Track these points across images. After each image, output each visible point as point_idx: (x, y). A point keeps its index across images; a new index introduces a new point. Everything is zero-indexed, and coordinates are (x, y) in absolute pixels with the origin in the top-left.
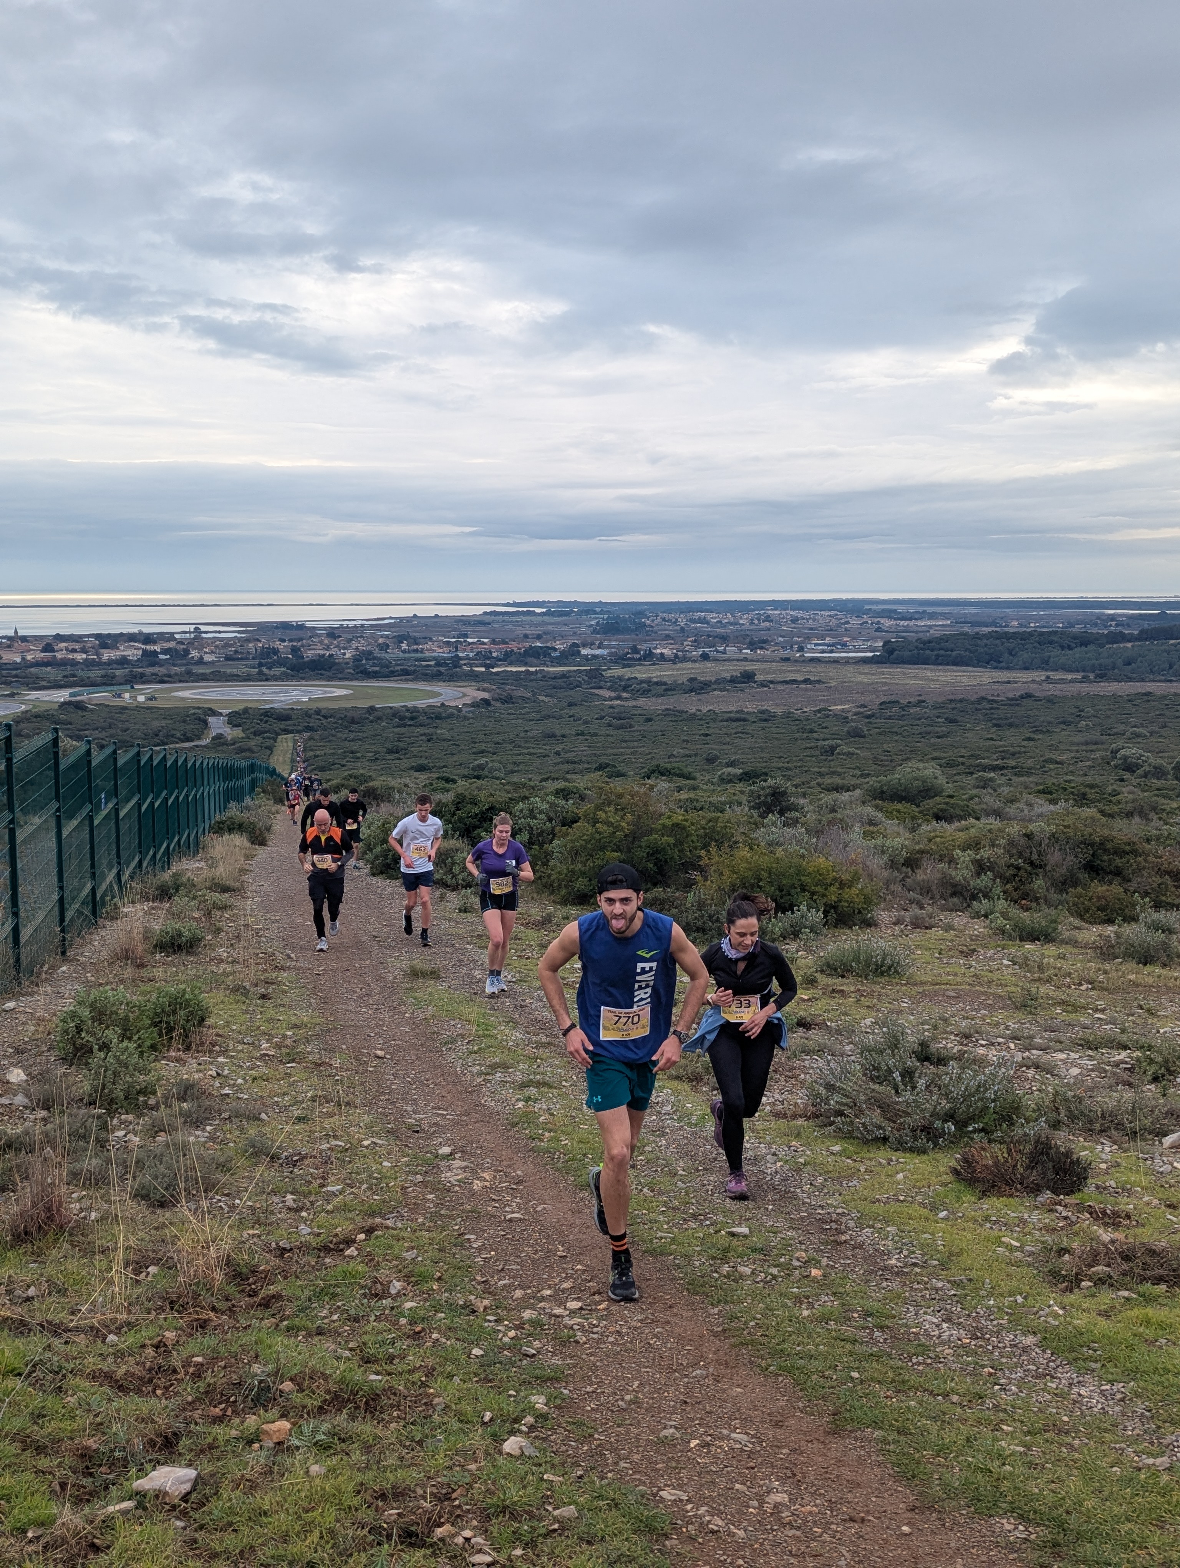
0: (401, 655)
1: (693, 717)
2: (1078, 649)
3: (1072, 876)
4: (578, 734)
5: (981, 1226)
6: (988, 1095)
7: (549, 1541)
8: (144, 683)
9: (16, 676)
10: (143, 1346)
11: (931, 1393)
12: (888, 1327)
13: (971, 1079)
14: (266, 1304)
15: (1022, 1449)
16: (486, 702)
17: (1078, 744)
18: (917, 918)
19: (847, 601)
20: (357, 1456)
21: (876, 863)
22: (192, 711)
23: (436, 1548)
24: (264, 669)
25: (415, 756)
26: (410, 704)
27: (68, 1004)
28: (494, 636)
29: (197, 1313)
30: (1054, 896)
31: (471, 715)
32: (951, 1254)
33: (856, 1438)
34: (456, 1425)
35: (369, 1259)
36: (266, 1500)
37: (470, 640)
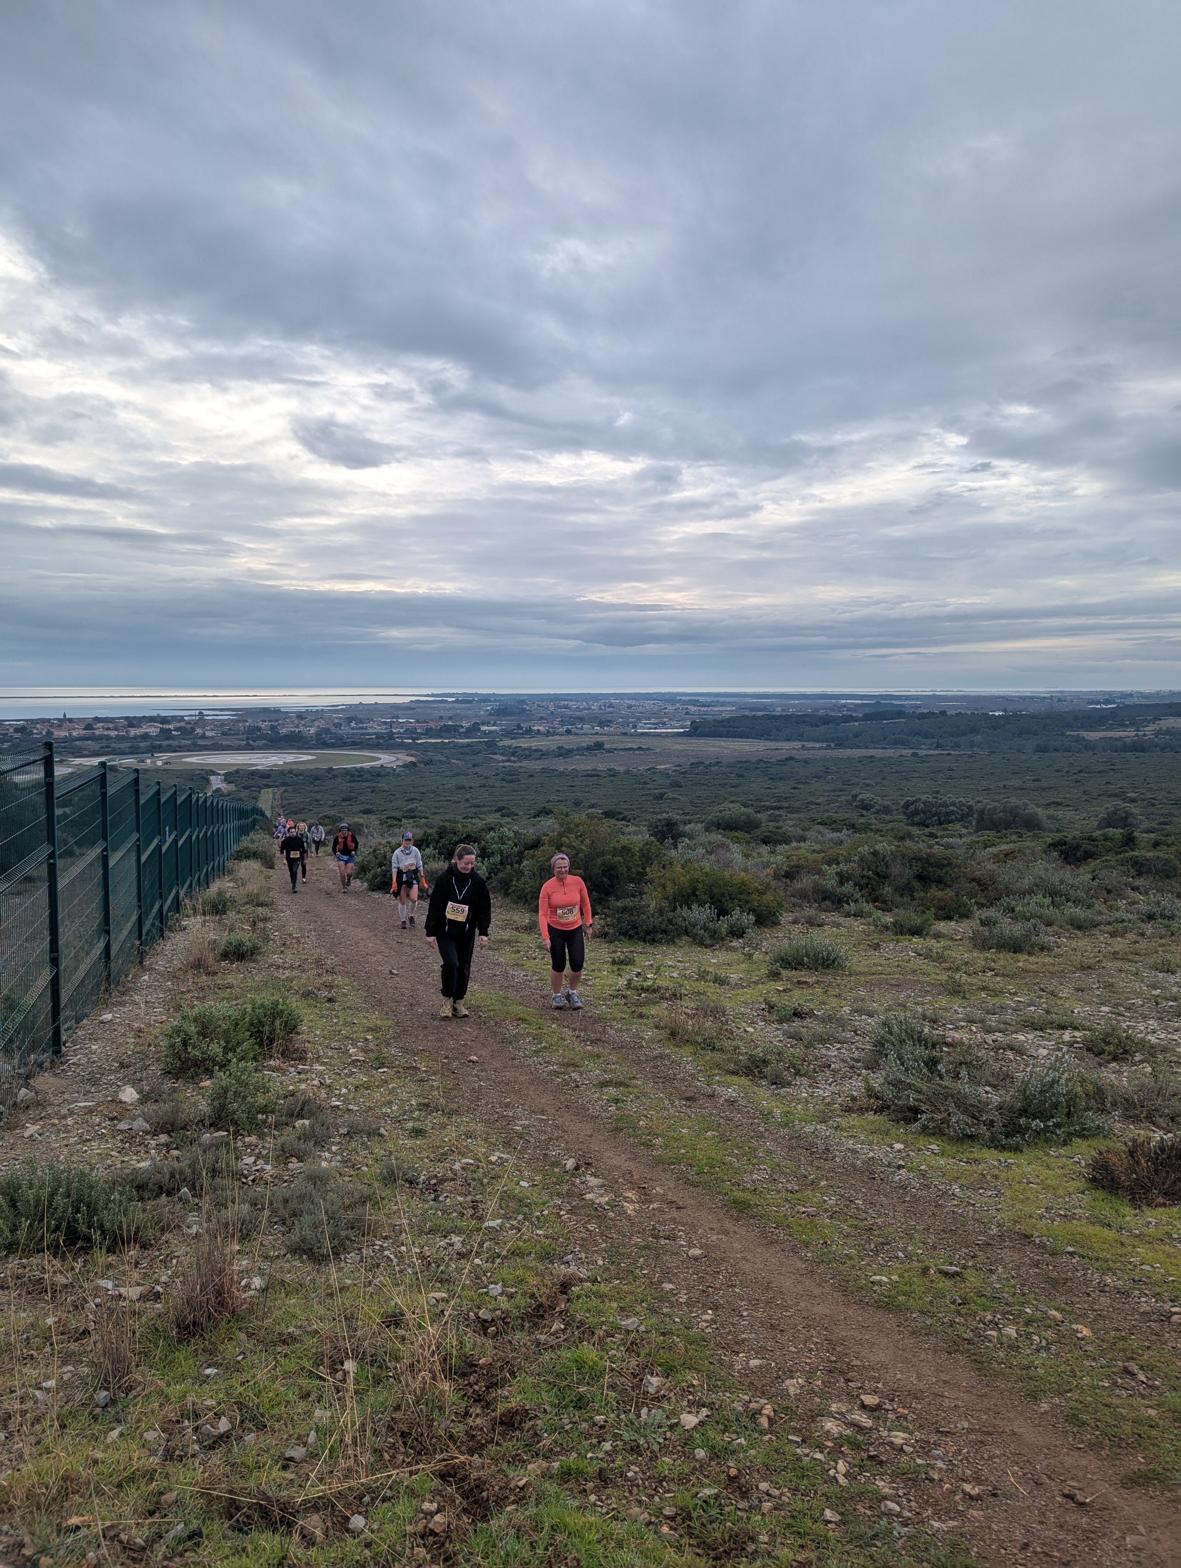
0: (351, 731)
1: (562, 774)
2: (823, 727)
4: (481, 787)
8: (161, 752)
9: (65, 747)
16: (413, 764)
22: (198, 772)
25: (363, 803)
26: (358, 766)
28: (418, 718)
31: (403, 774)
37: (401, 720)
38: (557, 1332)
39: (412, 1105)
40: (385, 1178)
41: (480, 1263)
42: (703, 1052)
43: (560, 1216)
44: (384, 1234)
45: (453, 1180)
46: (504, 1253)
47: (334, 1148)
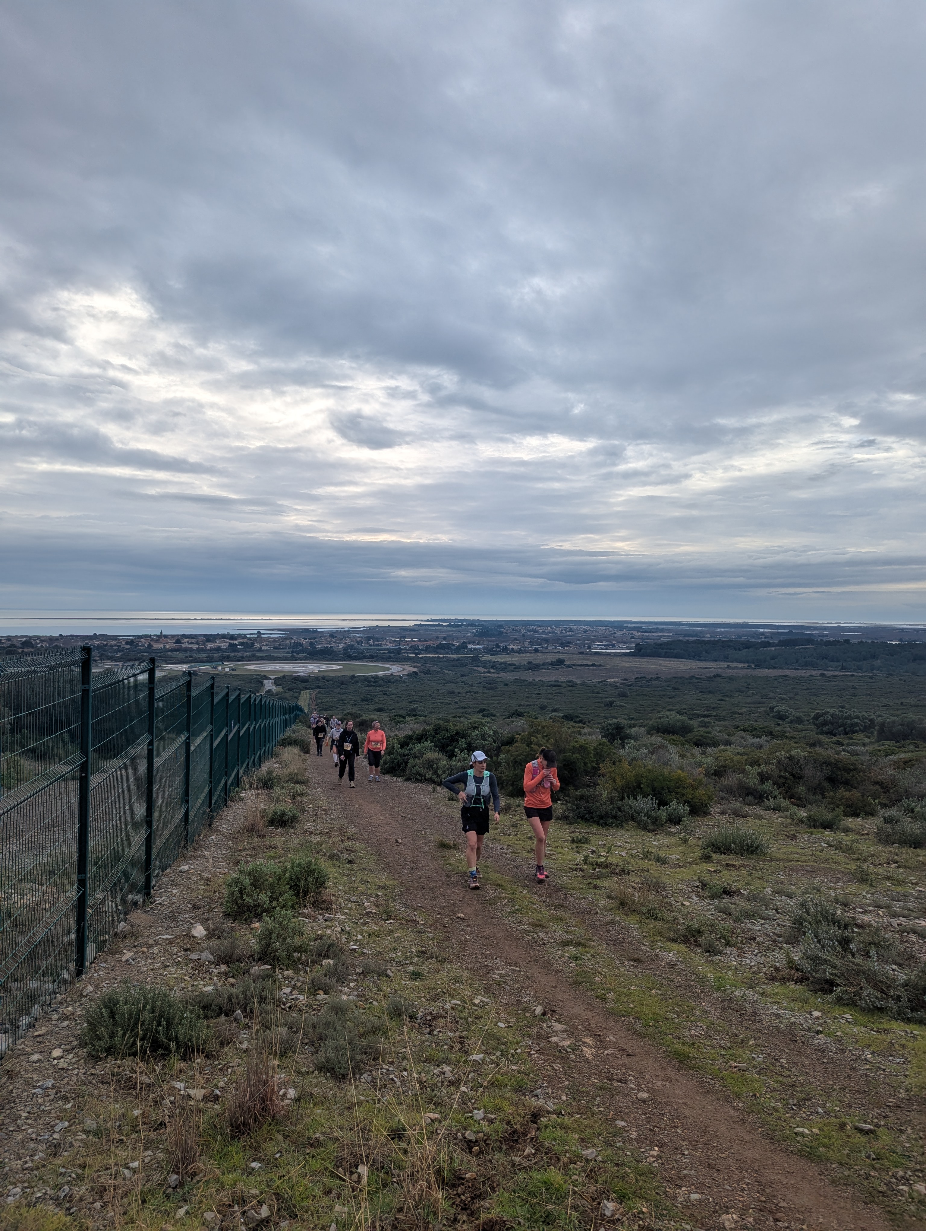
0: (370, 647)
1: (530, 684)
2: (744, 651)
4: (467, 692)
8: (229, 661)
16: (415, 673)
17: (750, 703)
22: (255, 677)
28: (420, 638)
31: (407, 680)
37: (407, 639)
38: (529, 1156)
39: (412, 952)
40: (391, 1012)
41: (466, 1090)
42: (647, 921)
43: (531, 1055)
44: (390, 1060)
45: (445, 1017)
46: (485, 1084)
47: (352, 984)
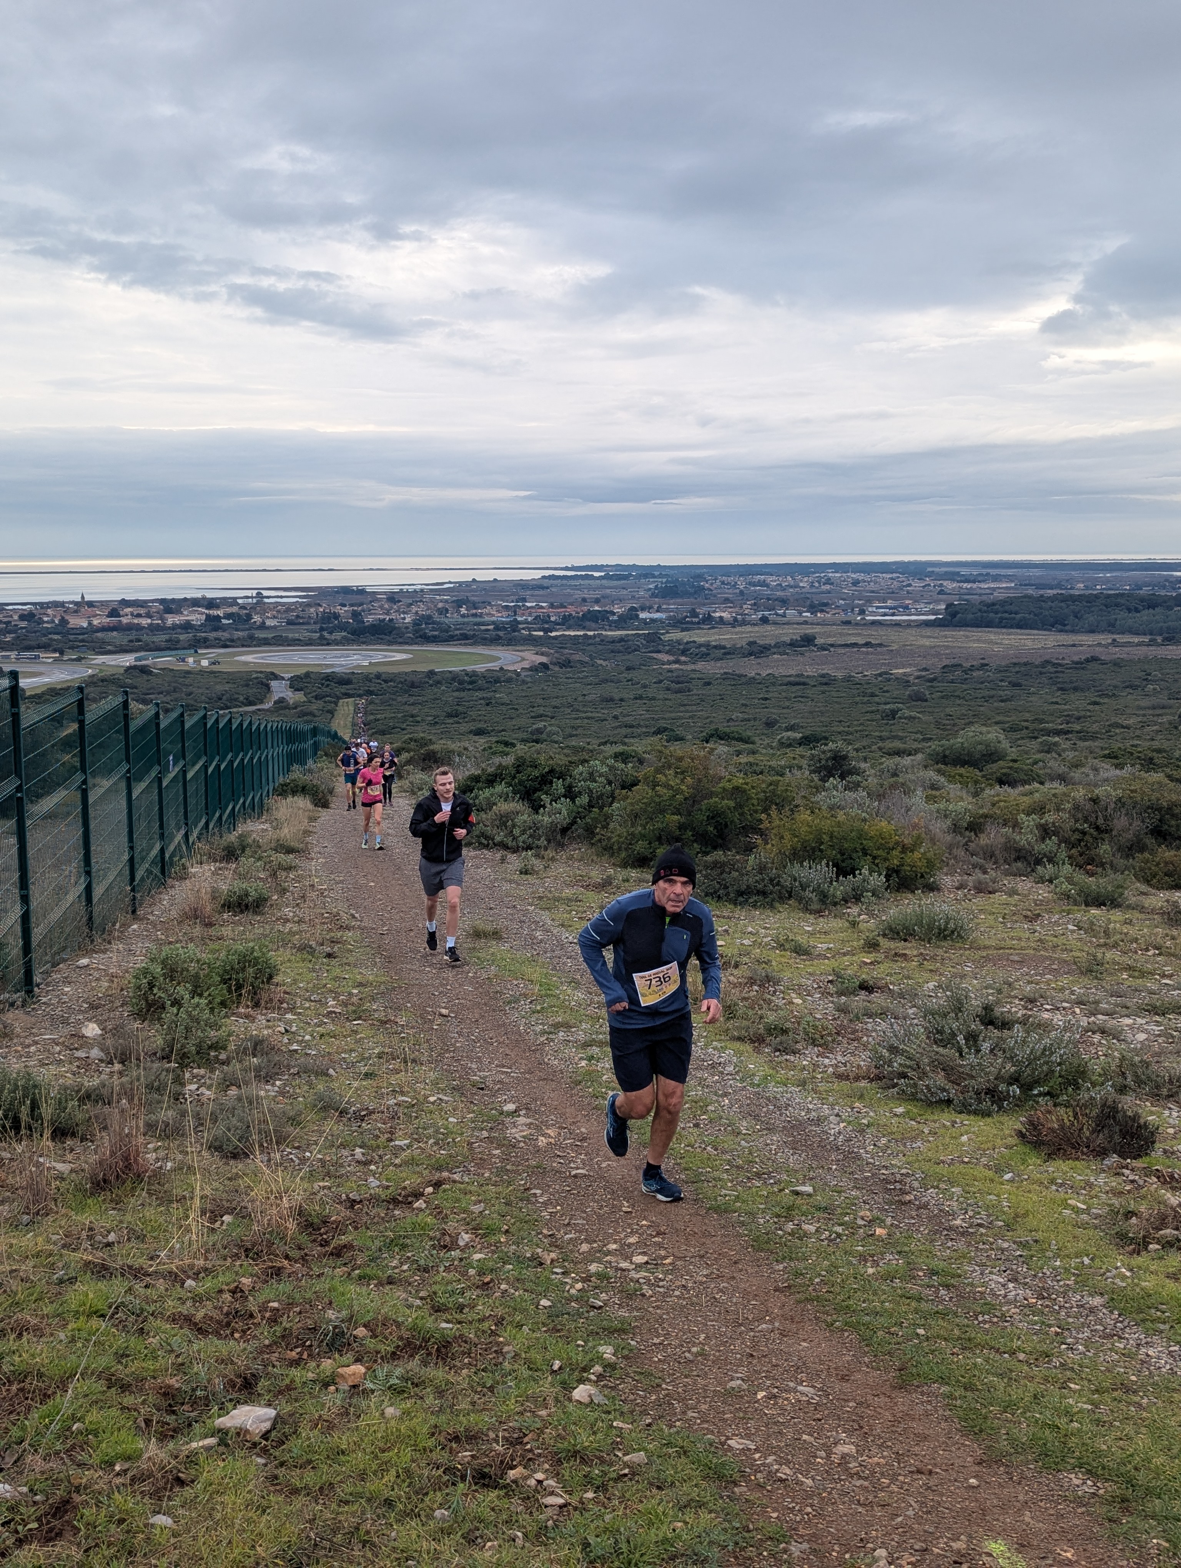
0: (461, 620)
1: (752, 681)
2: (1146, 612)
3: (1139, 840)
4: (636, 698)
5: (1047, 1188)
6: (1053, 1058)
7: (620, 1485)
8: (207, 647)
9: (83, 641)
10: (221, 1291)
11: (997, 1351)
12: (954, 1286)
13: (1037, 1042)
14: (338, 1253)
15: (1090, 1407)
16: (544, 666)
17: (1145, 708)
18: (980, 883)
19: (909, 563)
20: (430, 1400)
21: (939, 827)
22: (254, 676)
23: (509, 1490)
24: (325, 634)
25: (474, 720)
26: (469, 668)
27: (141, 962)
28: (552, 600)
29: (271, 1260)
30: (1121, 862)
31: (529, 679)
32: (1017, 1216)
33: (922, 1393)
34: (526, 1373)
35: (438, 1212)
36: (343, 1440)
37: (528, 604)
